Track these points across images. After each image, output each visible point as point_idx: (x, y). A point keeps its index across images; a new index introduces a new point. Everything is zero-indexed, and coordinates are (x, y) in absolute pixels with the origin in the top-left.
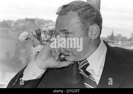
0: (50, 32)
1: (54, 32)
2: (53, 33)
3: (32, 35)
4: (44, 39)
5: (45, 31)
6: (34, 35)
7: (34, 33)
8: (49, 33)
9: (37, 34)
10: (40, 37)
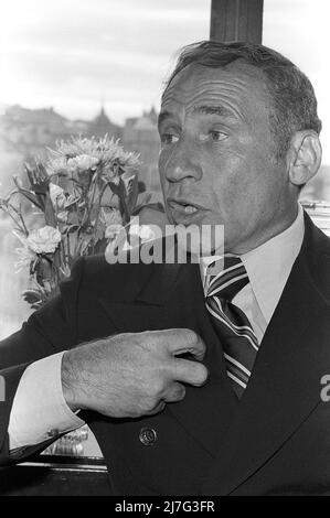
0: (82, 175)
1: (95, 175)
2: (91, 177)
3: (16, 190)
4: (60, 202)
5: (62, 175)
6: (21, 190)
7: (20, 183)
8: (77, 178)
9: (34, 187)
10: (45, 195)
